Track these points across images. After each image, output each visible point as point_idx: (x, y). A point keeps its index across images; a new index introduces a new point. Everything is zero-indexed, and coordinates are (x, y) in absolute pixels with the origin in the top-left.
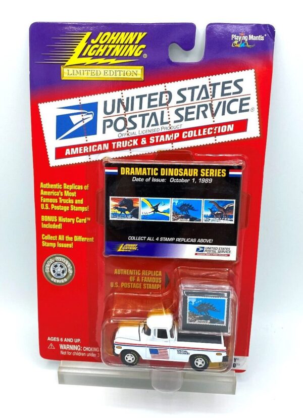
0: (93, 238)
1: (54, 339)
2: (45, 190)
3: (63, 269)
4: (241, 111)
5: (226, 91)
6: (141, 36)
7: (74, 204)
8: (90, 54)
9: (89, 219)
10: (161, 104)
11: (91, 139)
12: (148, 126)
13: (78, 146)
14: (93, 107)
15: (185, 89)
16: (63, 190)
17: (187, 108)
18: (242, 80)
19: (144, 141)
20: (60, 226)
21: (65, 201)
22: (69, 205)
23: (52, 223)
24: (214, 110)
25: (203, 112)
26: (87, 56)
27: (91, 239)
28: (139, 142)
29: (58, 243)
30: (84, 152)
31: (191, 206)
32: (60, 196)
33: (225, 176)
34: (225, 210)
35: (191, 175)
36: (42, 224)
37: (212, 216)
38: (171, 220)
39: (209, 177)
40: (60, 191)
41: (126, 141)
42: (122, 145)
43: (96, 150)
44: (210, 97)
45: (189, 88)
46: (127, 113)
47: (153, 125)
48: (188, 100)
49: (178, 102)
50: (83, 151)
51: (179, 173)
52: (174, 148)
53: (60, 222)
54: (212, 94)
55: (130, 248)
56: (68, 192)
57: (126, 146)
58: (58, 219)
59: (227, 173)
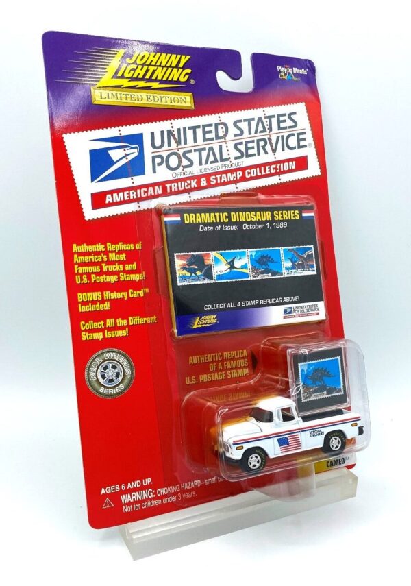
0: (155, 317)
1: (111, 489)
2: (80, 254)
3: (116, 371)
4: (300, 147)
5: (282, 125)
6: (184, 59)
7: (124, 271)
8: (126, 75)
9: (147, 290)
10: (217, 137)
11: (139, 180)
12: (206, 163)
13: (123, 190)
14: (137, 140)
15: (240, 121)
16: (106, 253)
17: (247, 143)
18: (295, 113)
19: (204, 182)
20: (106, 306)
21: (111, 268)
22: (117, 273)
23: (94, 302)
24: (274, 145)
25: (263, 147)
26: (122, 77)
27: (153, 319)
28: (198, 183)
29: (106, 331)
30: (131, 198)
31: (269, 257)
32: (103, 262)
33: (298, 218)
34: (305, 259)
35: (265, 219)
36: (80, 305)
37: (293, 268)
38: (250, 278)
39: (283, 221)
40: (102, 254)
41: (183, 183)
42: (178, 187)
43: (146, 194)
44: (268, 131)
45: (245, 120)
46: (179, 147)
47: (211, 162)
48: (246, 134)
49: (235, 136)
50: (129, 197)
51: (251, 217)
52: (239, 190)
53: (107, 300)
54: (268, 127)
55: (209, 321)
56: (114, 254)
57: (183, 188)
58: (102, 295)
59: (300, 214)
